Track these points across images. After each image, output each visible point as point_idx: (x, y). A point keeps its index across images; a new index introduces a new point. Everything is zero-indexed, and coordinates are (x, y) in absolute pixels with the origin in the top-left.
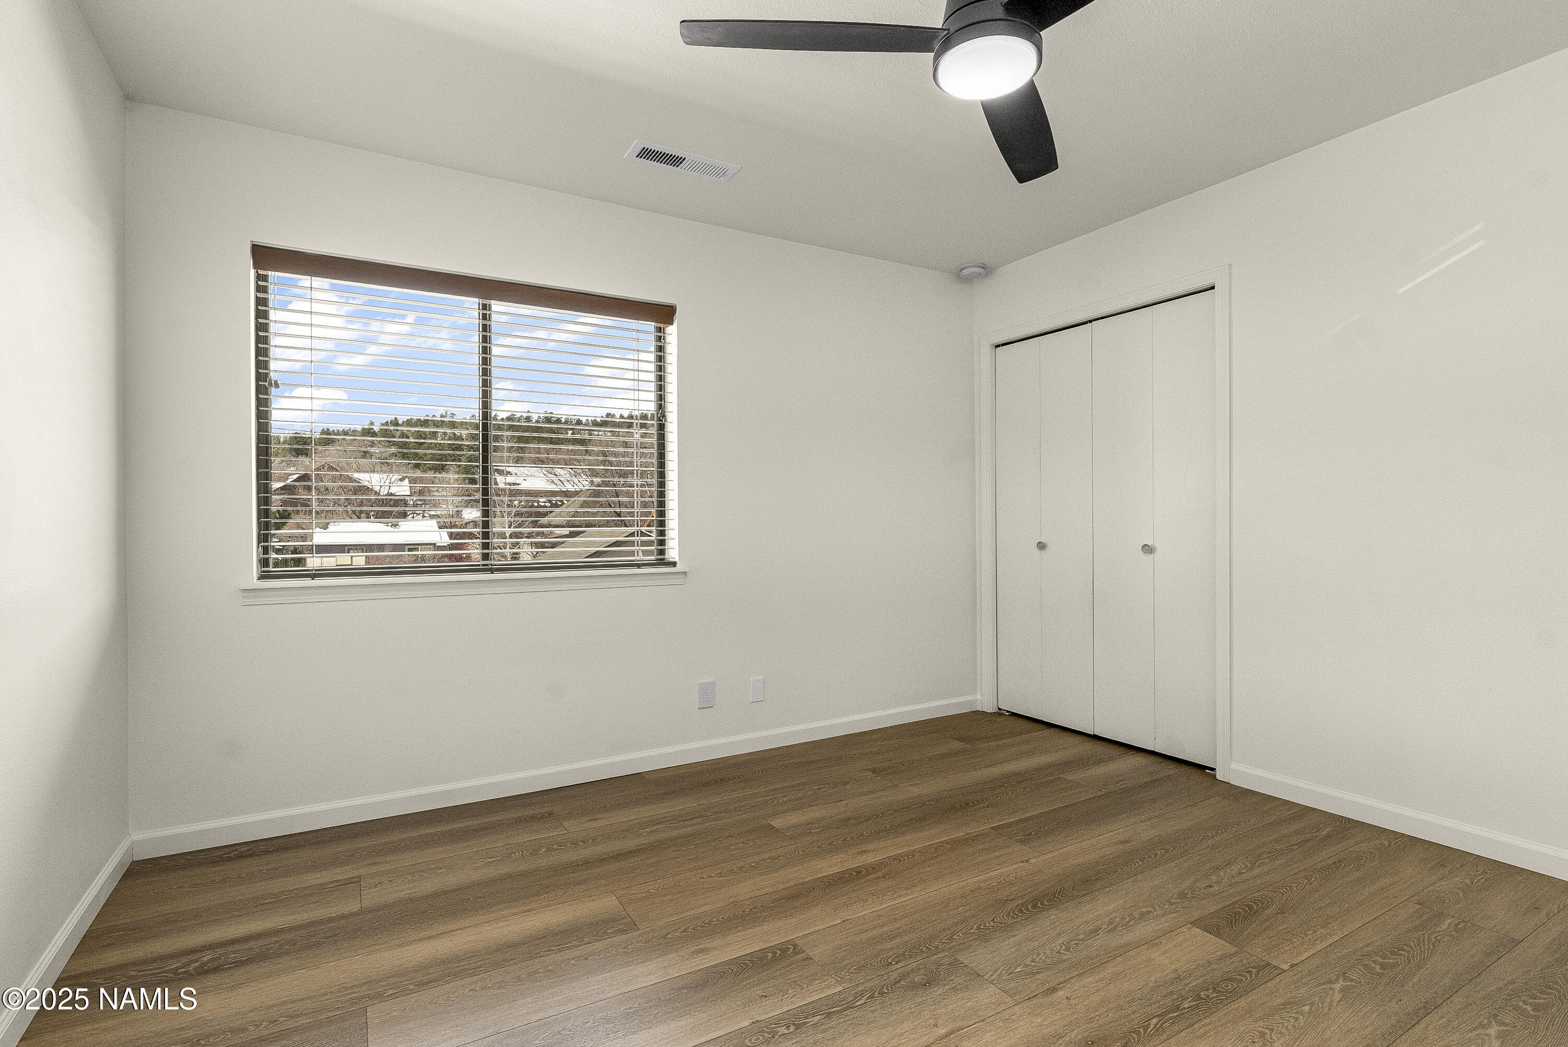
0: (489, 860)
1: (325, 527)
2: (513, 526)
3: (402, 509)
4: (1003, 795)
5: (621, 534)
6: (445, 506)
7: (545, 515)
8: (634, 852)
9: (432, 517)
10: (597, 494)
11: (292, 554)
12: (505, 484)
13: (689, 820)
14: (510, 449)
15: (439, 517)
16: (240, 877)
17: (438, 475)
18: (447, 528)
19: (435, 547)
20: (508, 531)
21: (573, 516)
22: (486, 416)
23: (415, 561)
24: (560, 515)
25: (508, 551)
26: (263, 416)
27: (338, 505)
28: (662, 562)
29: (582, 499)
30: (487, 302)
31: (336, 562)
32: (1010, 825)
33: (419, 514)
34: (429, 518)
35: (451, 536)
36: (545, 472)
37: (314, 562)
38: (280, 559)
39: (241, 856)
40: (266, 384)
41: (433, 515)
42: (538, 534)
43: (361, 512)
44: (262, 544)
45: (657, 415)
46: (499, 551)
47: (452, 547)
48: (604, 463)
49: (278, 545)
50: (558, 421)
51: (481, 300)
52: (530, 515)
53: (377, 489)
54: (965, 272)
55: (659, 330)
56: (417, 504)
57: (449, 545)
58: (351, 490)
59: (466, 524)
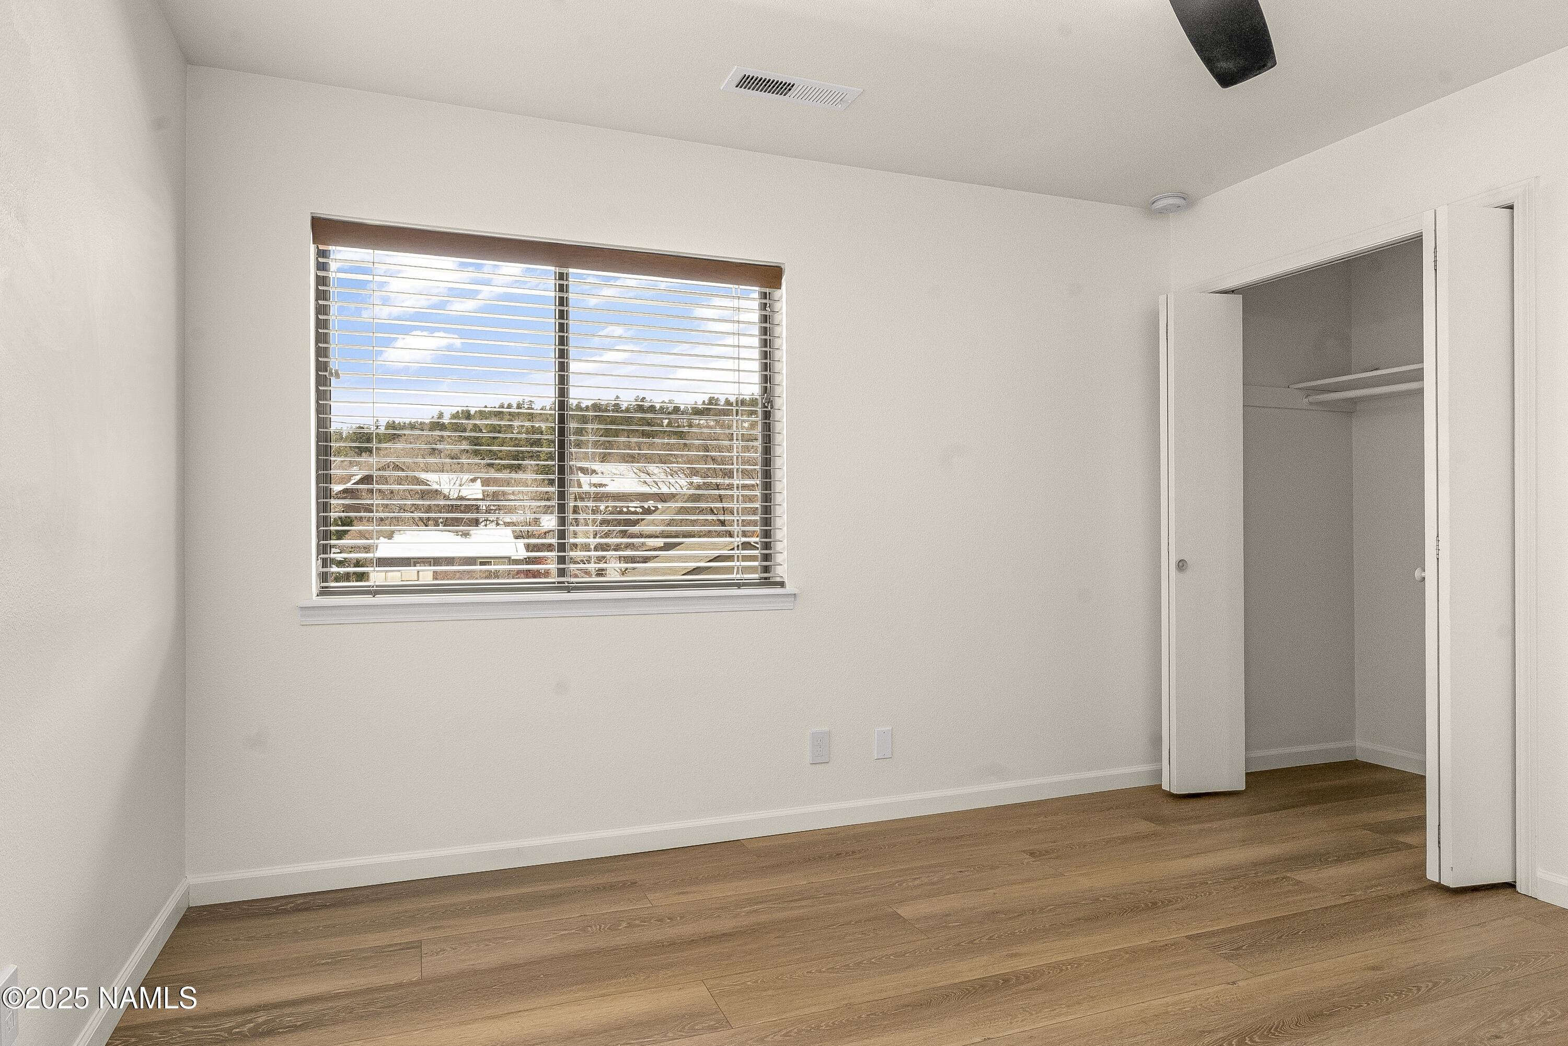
0: (563, 933)
1: (390, 536)
2: (598, 536)
3: (474, 516)
4: (1205, 895)
5: (725, 546)
6: (522, 512)
7: (635, 523)
8: (730, 935)
9: (507, 524)
10: (696, 498)
11: (355, 566)
12: (590, 485)
13: (797, 900)
14: (596, 444)
15: (515, 525)
16: (296, 932)
17: (513, 475)
18: (524, 538)
19: (509, 561)
20: (593, 541)
21: (668, 524)
22: (562, 405)
23: (486, 578)
24: (653, 523)
25: (592, 566)
26: (323, 410)
27: (404, 510)
28: (766, 582)
29: (679, 505)
30: (564, 270)
31: (401, 578)
32: (1213, 934)
33: (493, 521)
34: (504, 526)
35: (528, 547)
36: (635, 471)
37: (378, 577)
38: (342, 573)
39: (298, 910)
40: (327, 374)
41: (508, 522)
42: (628, 546)
43: (429, 519)
44: (322, 556)
45: (762, 401)
46: (582, 566)
47: (529, 561)
48: (705, 459)
49: (339, 557)
50: (652, 409)
51: (557, 268)
52: (619, 523)
53: (446, 492)
54: (1160, 204)
55: (764, 296)
56: (490, 510)
57: (526, 559)
58: (418, 493)
59: (545, 533)
